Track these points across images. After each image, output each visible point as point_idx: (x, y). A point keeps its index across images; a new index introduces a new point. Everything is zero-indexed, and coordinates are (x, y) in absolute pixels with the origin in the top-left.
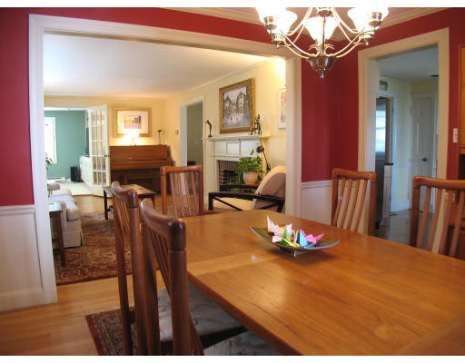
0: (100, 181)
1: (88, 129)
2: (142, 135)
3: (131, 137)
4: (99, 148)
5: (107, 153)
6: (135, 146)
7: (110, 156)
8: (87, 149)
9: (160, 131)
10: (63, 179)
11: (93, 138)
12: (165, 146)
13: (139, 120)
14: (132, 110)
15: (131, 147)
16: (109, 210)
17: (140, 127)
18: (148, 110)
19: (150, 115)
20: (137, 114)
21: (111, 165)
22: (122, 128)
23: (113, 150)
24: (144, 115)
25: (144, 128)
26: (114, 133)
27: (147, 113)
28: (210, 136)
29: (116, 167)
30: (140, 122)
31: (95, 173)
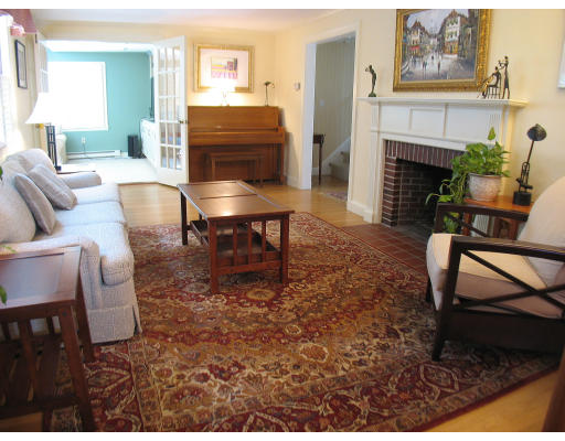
0: (171, 156)
1: (152, 79)
2: (240, 90)
3: (222, 92)
4: (171, 109)
5: (183, 116)
6: (228, 108)
7: (188, 123)
8: (152, 109)
9: (267, 84)
10: (117, 153)
11: (160, 93)
12: (276, 109)
13: (234, 65)
14: (224, 48)
15: (221, 107)
16: (189, 228)
17: (235, 76)
18: (250, 49)
19: (251, 57)
20: (231, 55)
21: (190, 137)
22: (206, 77)
23: (193, 112)
24: (243, 57)
25: (242, 79)
26: (195, 84)
27: (246, 54)
28: (372, 95)
29: (197, 141)
30: (236, 68)
31: (163, 149)
